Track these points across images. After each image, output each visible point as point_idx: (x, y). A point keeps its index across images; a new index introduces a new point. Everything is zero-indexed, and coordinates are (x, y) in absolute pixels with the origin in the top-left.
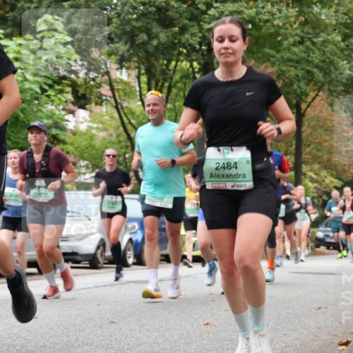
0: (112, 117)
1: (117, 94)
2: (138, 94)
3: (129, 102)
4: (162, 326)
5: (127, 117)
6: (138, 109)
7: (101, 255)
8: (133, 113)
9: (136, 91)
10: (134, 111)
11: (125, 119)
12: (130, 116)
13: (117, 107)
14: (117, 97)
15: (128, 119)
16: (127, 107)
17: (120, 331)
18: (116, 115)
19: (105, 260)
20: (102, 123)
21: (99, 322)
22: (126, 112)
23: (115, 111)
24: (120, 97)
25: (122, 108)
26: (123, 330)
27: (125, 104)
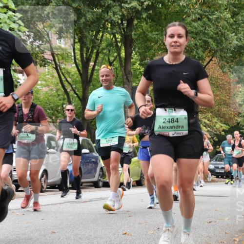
0: (53, 76)
1: (56, 58)
2: (73, 58)
3: (65, 65)
4: (91, 236)
5: (64, 76)
6: (73, 69)
7: (45, 182)
8: (69, 73)
9: (71, 56)
10: (69, 71)
11: (63, 77)
12: (66, 76)
13: (56, 69)
14: (57, 61)
15: (65, 77)
16: (64, 68)
17: (59, 239)
18: (56, 75)
19: (47, 185)
20: (45, 81)
21: (43, 232)
22: (63, 72)
23: (55, 71)
24: (59, 60)
25: (61, 69)
26: (61, 238)
27: (63, 66)
